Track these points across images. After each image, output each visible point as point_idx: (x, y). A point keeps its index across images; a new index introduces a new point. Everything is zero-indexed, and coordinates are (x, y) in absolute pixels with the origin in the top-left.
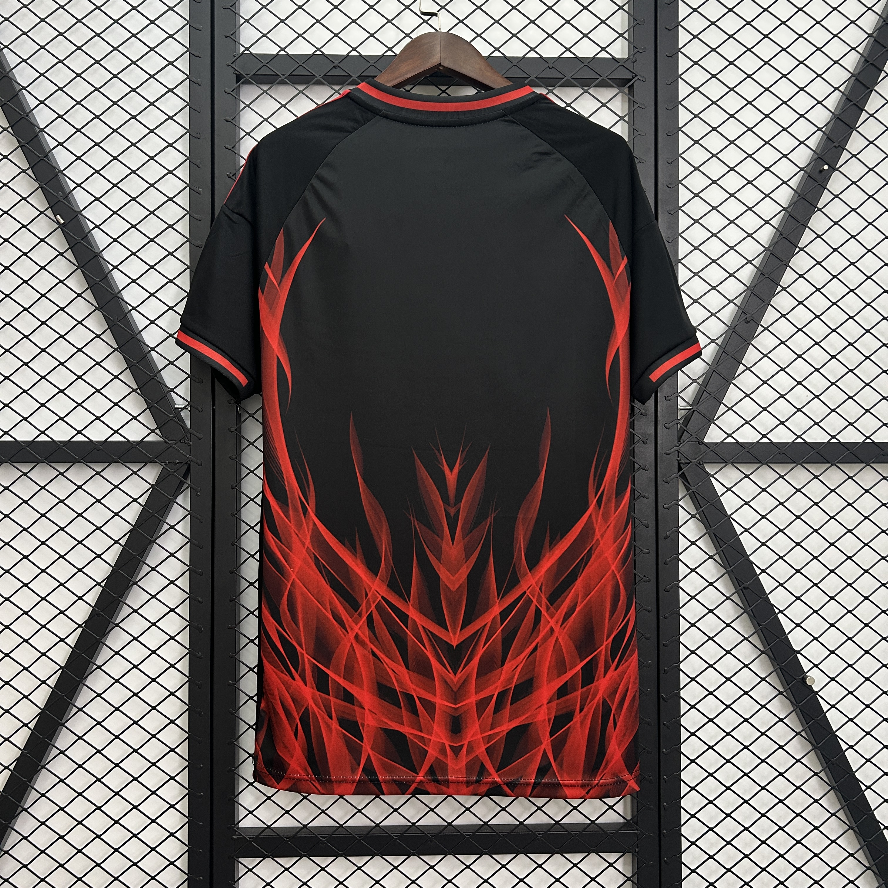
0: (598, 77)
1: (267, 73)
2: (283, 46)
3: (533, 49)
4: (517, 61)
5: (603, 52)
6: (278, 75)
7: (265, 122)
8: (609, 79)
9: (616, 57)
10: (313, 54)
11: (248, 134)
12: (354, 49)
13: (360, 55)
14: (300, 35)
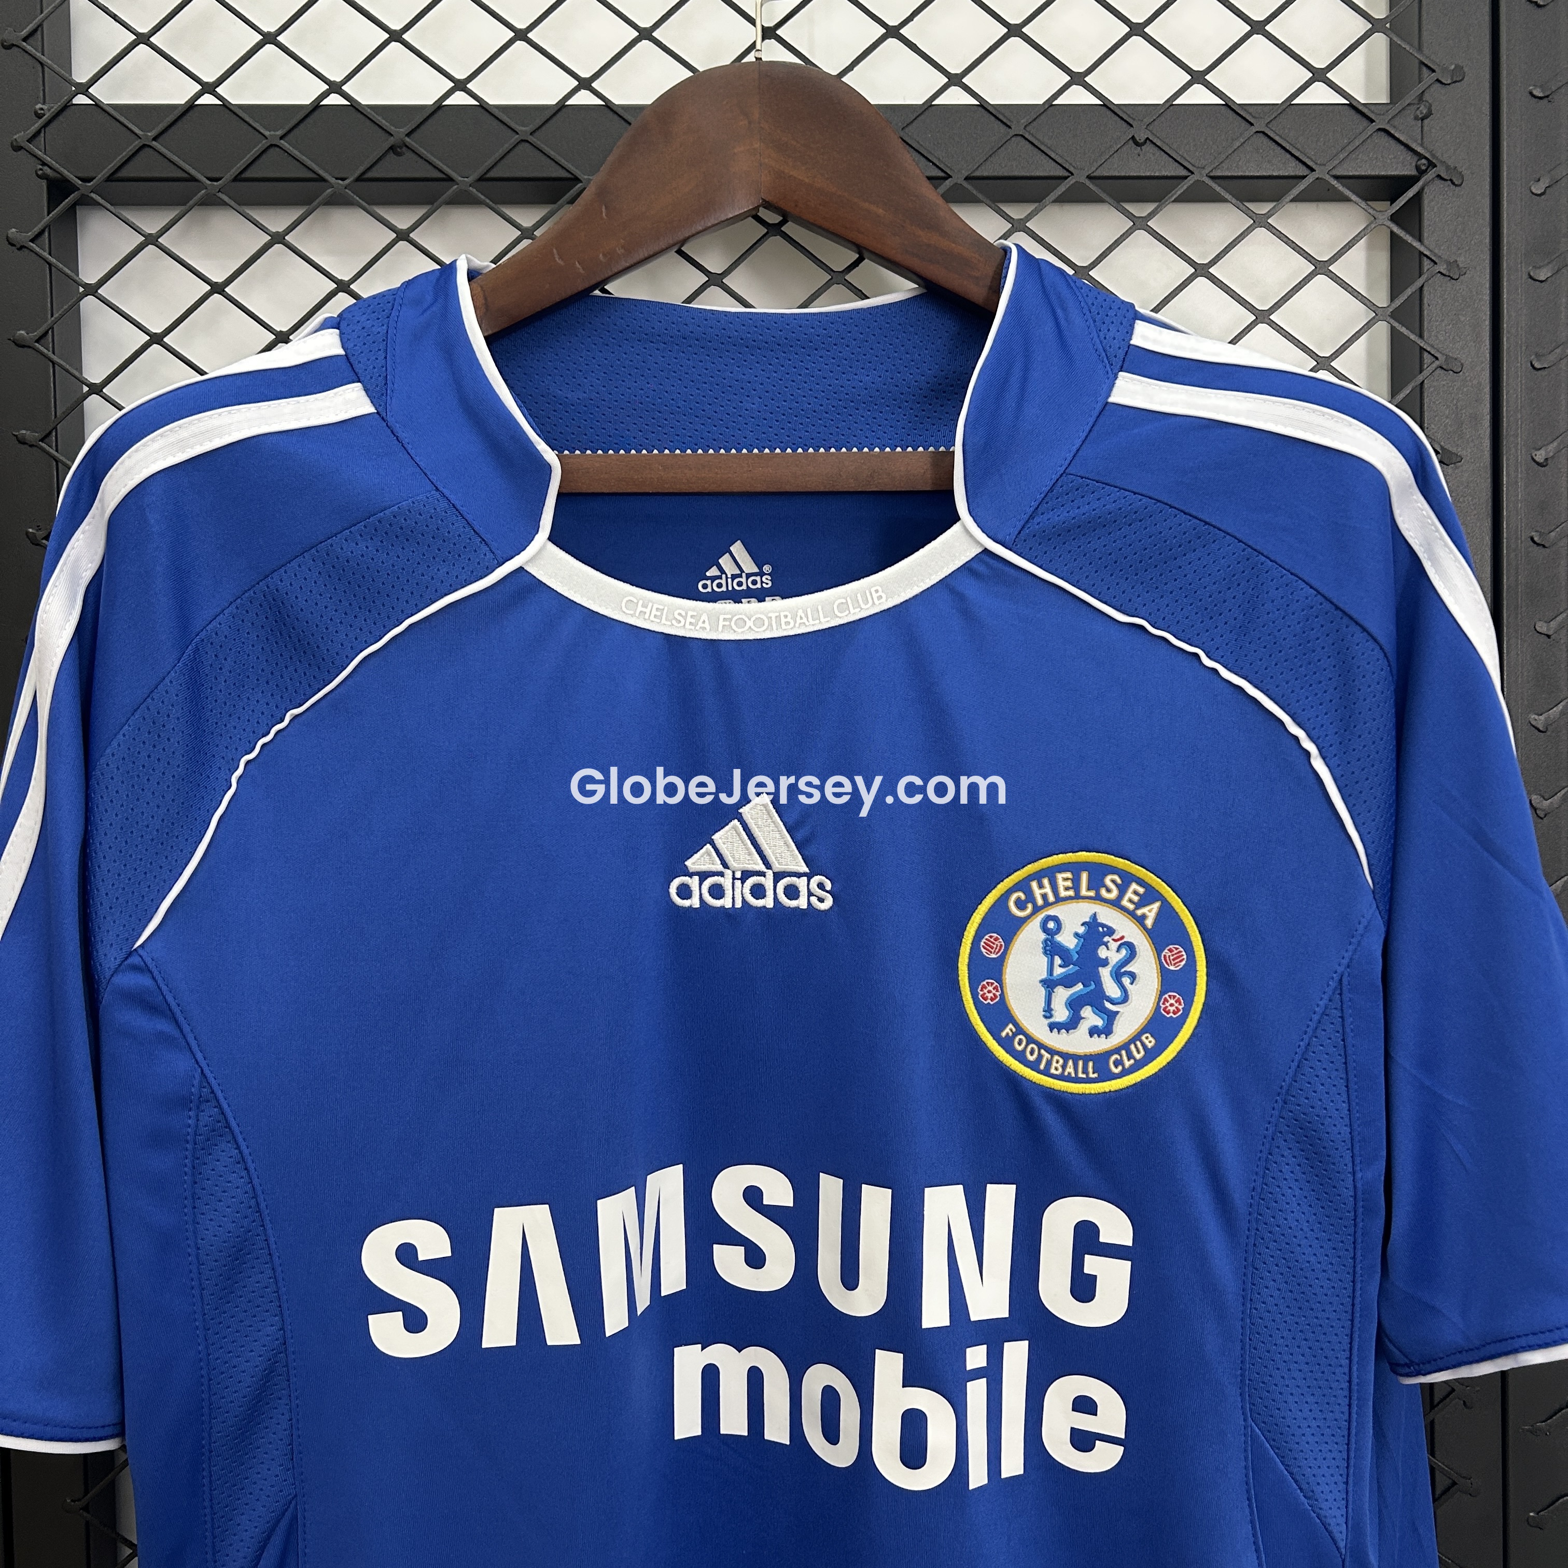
0: (1301, 171)
1: (156, 175)
2: (209, 78)
3: (1077, 79)
4: (1024, 121)
5: (1318, 85)
6: (196, 180)
7: (155, 345)
8: (1336, 177)
9: (1363, 102)
10: (316, 106)
11: (97, 389)
12: (460, 85)
13: (483, 106)
14: (269, 38)
